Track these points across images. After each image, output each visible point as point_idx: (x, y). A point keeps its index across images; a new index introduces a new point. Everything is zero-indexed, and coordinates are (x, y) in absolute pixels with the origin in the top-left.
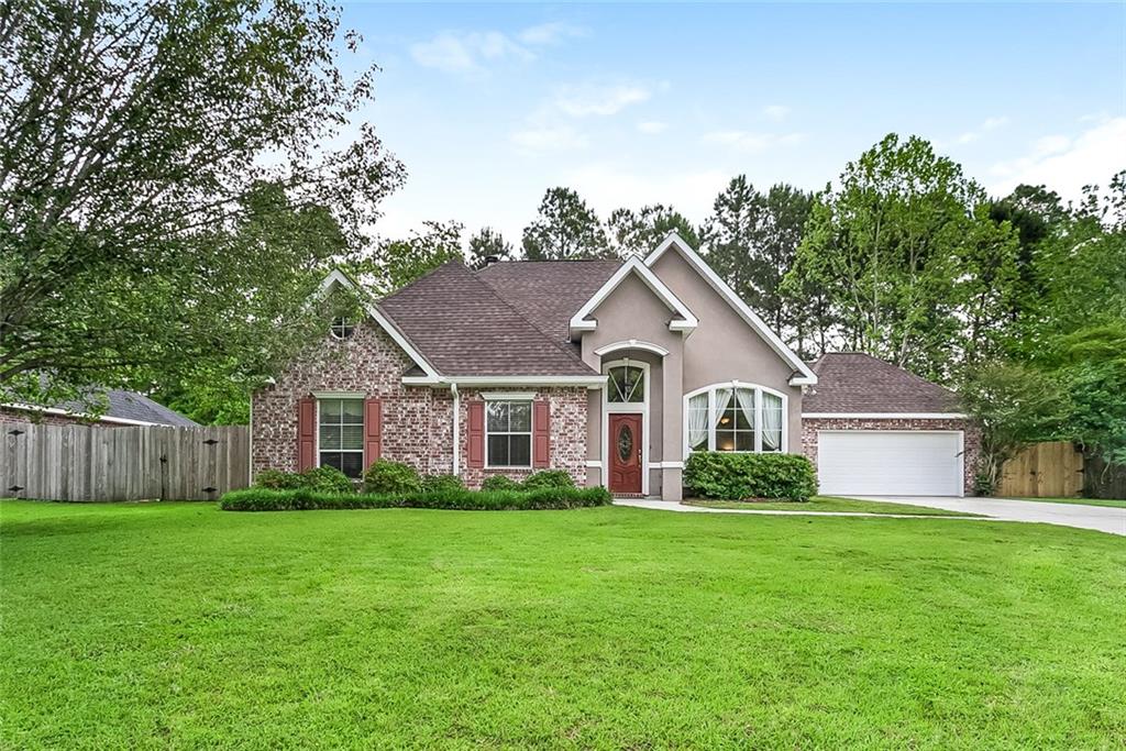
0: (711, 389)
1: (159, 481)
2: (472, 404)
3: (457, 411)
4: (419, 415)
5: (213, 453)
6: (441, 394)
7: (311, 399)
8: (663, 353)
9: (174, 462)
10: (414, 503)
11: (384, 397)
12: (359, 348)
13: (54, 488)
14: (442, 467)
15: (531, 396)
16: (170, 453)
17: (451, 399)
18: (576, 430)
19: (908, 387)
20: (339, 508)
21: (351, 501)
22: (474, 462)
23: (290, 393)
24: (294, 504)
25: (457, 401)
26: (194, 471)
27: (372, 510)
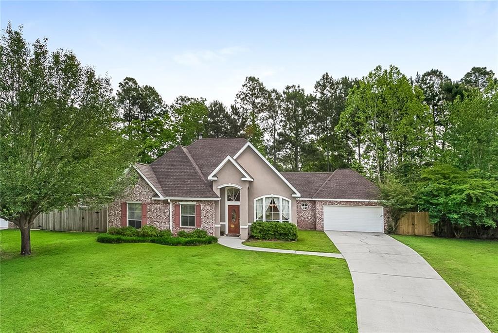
0: (264, 197)
1: (82, 225)
2: (176, 205)
3: (171, 207)
4: (158, 209)
5: (98, 216)
6: (166, 202)
7: (126, 204)
8: (240, 188)
9: (86, 219)
10: (153, 241)
11: (148, 203)
12: (140, 187)
13: (51, 226)
14: (167, 226)
15: (195, 203)
16: (85, 216)
17: (169, 203)
18: (209, 215)
19: (364, 187)
20: (130, 243)
21: (134, 240)
22: (176, 224)
23: (119, 201)
24: (117, 241)
25: (171, 204)
26: (92, 221)
27: (140, 244)
